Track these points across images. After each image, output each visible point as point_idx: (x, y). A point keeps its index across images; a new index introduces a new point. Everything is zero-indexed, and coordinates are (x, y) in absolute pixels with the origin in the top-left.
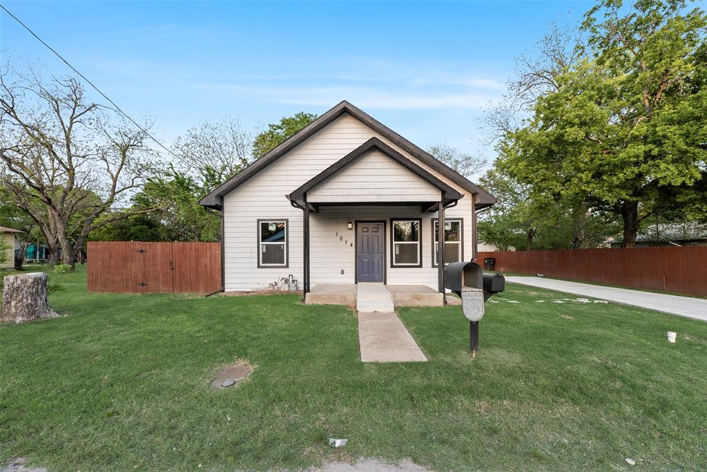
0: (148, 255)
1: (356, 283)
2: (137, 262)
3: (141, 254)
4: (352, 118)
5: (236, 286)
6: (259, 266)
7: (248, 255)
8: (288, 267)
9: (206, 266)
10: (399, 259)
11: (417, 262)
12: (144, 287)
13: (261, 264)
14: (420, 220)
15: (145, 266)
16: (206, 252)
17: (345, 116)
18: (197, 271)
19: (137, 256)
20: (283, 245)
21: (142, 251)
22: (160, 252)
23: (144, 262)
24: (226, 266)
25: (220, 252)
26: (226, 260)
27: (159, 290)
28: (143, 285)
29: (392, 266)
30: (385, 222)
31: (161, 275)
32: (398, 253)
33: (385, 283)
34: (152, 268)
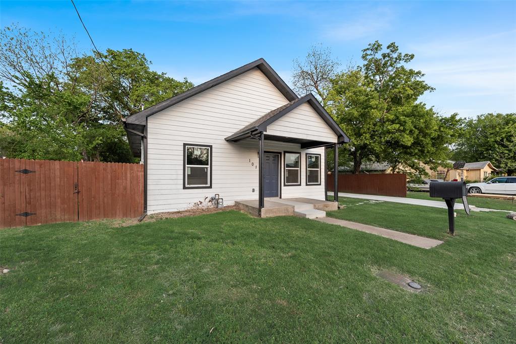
0: (37, 176)
2: (17, 186)
3: (23, 176)
4: (261, 72)
5: (160, 207)
6: (184, 188)
7: (174, 177)
8: (211, 188)
9: (125, 189)
10: (289, 180)
11: (298, 182)
12: (29, 217)
13: (187, 186)
14: (300, 153)
15: (30, 190)
16: (126, 174)
17: (257, 70)
18: (113, 194)
19: (17, 178)
20: (207, 168)
21: (26, 172)
22: (58, 173)
23: (29, 185)
24: (149, 187)
25: (143, 173)
26: (149, 182)
27: (56, 220)
28: (26, 214)
29: (285, 185)
30: (280, 154)
31: (59, 200)
32: (288, 176)
33: (281, 198)
34: (43, 193)
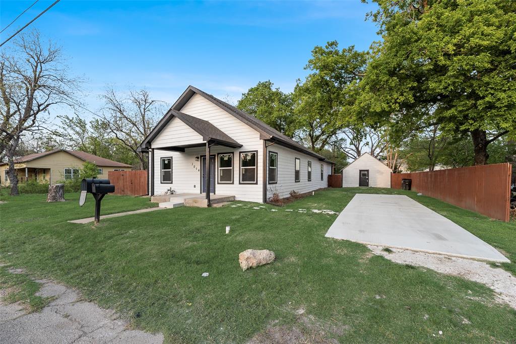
1: (201, 193)
3: (122, 177)
8: (172, 183)
10: (223, 178)
11: (231, 181)
13: (162, 182)
14: (233, 153)
16: (142, 175)
18: (140, 185)
23: (124, 180)
25: (147, 175)
29: (218, 183)
30: (215, 155)
31: (128, 186)
32: (222, 175)
33: (215, 194)
34: (125, 183)
